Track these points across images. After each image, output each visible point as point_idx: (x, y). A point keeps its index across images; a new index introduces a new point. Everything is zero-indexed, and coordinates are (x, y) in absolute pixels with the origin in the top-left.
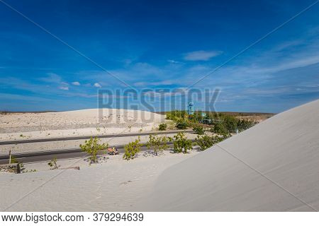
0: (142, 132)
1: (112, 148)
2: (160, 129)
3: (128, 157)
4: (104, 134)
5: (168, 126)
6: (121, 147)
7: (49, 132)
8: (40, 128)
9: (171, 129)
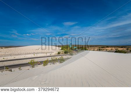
0: (51, 55)
1: (39, 62)
2: (58, 54)
3: (44, 65)
4: (37, 57)
5: (61, 52)
6: (42, 62)
7: (15, 56)
8: (11, 55)
9: (62, 53)
